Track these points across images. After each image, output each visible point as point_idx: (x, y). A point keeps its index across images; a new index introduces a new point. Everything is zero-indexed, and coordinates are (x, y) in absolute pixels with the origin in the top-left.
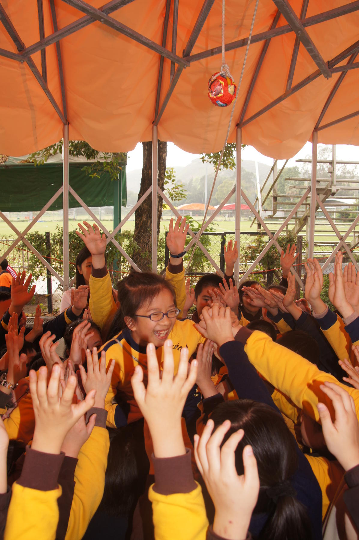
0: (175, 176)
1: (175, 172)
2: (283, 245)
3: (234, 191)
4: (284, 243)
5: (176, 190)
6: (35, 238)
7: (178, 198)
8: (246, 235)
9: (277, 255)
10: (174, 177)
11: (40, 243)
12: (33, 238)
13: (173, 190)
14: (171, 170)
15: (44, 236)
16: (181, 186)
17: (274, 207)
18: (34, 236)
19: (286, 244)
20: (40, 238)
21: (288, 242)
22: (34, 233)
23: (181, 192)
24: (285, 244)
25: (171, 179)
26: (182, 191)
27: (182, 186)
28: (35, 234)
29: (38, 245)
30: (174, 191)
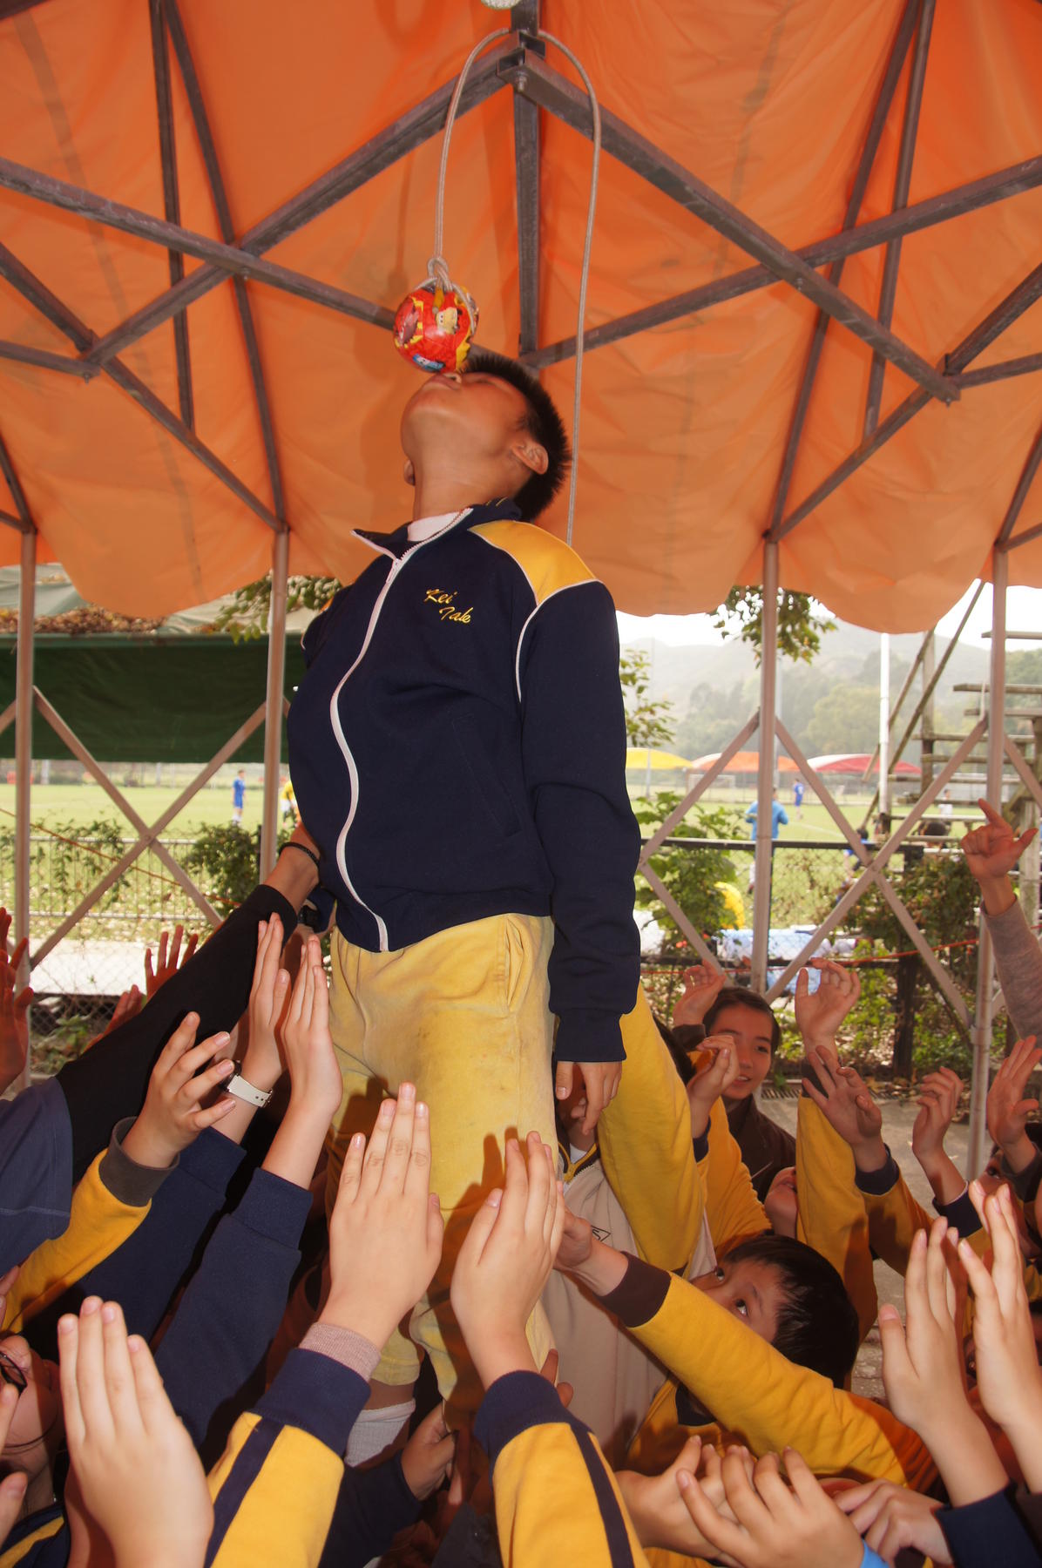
0: (648, 676)
1: (648, 664)
2: (941, 883)
3: (754, 725)
4: (942, 877)
5: (647, 717)
6: (228, 841)
7: (651, 739)
8: (833, 852)
9: (921, 915)
10: (645, 679)
11: (241, 855)
12: (223, 839)
13: (637, 717)
14: (638, 660)
15: (253, 836)
16: (664, 707)
17: (924, 769)
18: (226, 833)
19: (947, 882)
20: (242, 840)
21: (956, 874)
22: (226, 826)
23: (663, 725)
24: (944, 882)
25: (634, 683)
26: (665, 721)
27: (667, 706)
28: (229, 830)
29: (234, 860)
30: (642, 719)
